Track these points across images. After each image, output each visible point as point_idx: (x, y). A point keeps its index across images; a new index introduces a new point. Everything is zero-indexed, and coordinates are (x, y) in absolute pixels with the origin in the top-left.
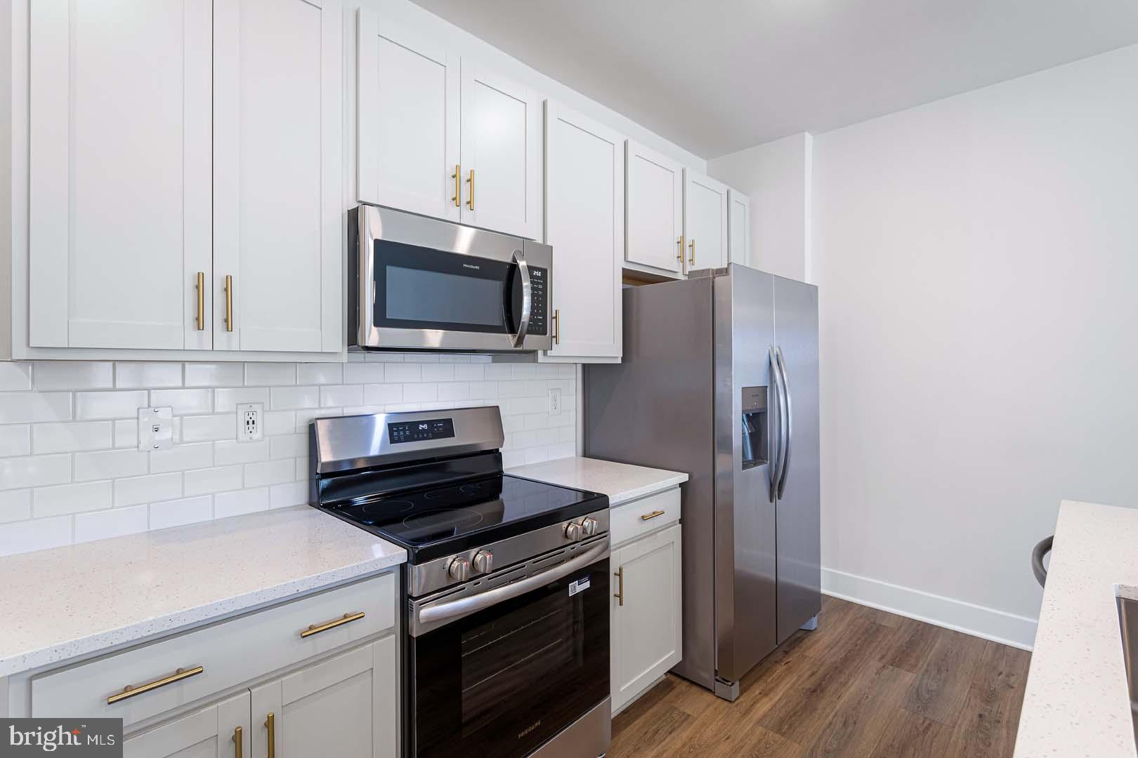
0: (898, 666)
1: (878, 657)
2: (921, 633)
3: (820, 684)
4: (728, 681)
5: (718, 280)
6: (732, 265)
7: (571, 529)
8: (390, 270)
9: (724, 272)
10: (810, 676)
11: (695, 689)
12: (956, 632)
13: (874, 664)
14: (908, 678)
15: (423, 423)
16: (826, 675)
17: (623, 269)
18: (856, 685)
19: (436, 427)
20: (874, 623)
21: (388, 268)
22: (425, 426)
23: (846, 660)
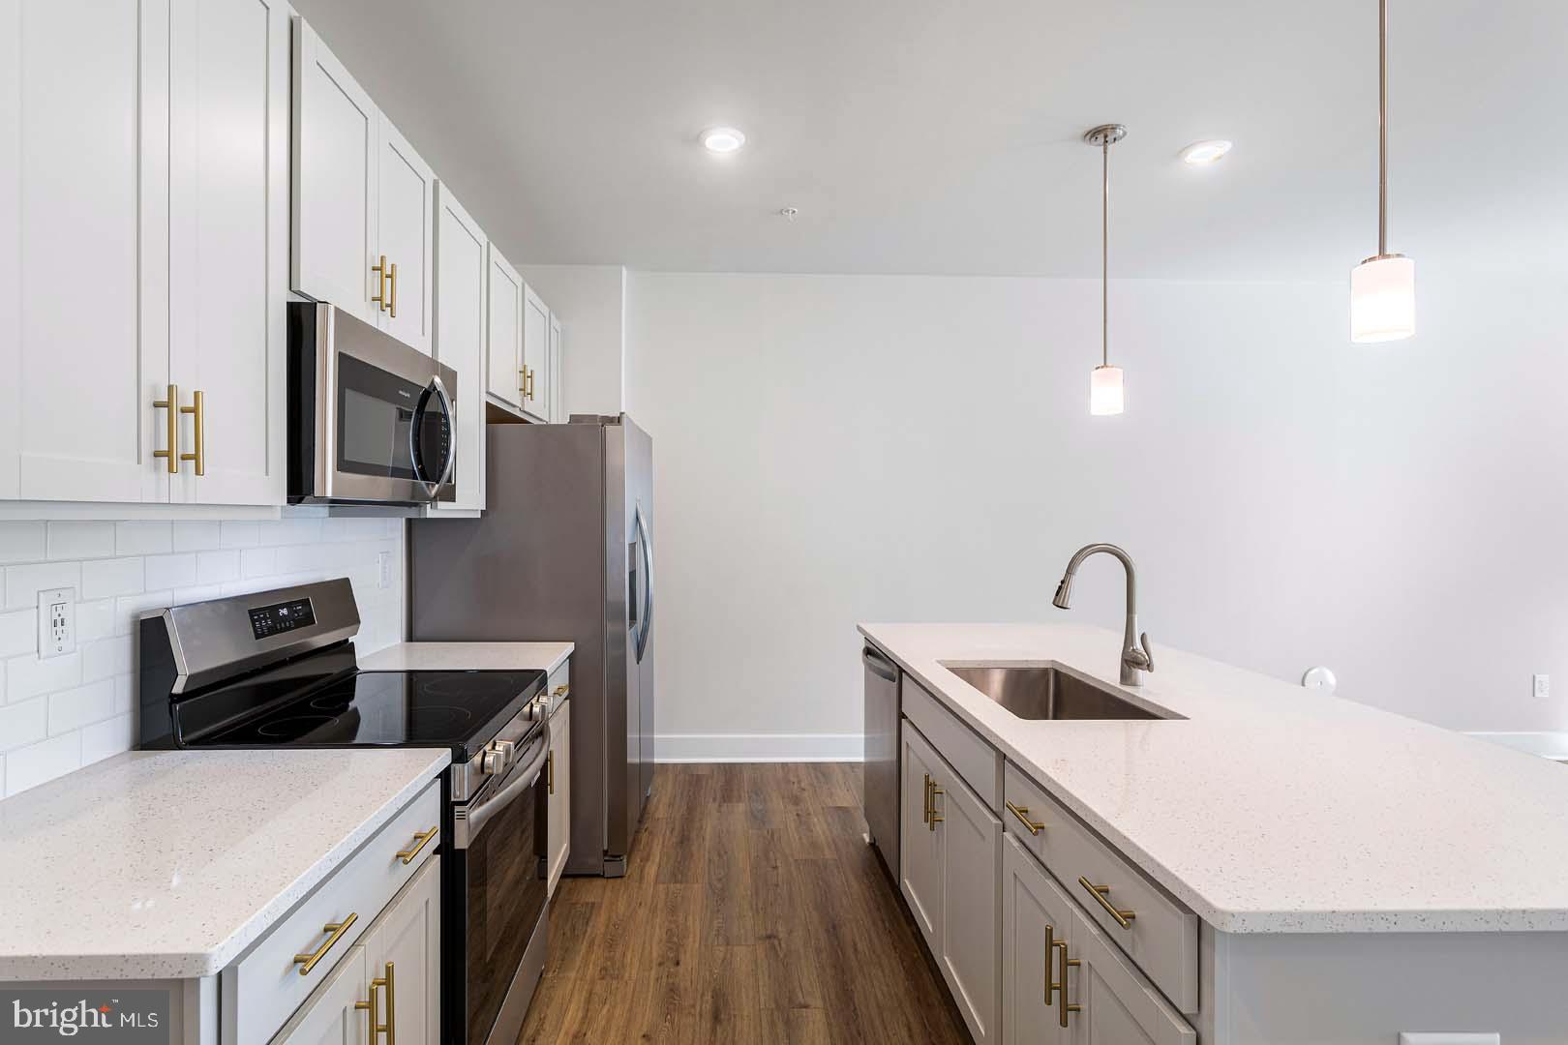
0: (730, 801)
1: (711, 800)
2: (730, 771)
3: (683, 835)
4: (619, 856)
5: (609, 428)
6: (624, 416)
7: (536, 709)
8: (348, 393)
9: (617, 421)
10: (671, 832)
11: (580, 882)
12: (753, 764)
13: (712, 807)
14: (741, 808)
15: (282, 606)
16: (683, 827)
17: (487, 402)
18: (710, 826)
19: (296, 612)
20: (693, 775)
21: (347, 390)
22: (285, 611)
23: (691, 809)
